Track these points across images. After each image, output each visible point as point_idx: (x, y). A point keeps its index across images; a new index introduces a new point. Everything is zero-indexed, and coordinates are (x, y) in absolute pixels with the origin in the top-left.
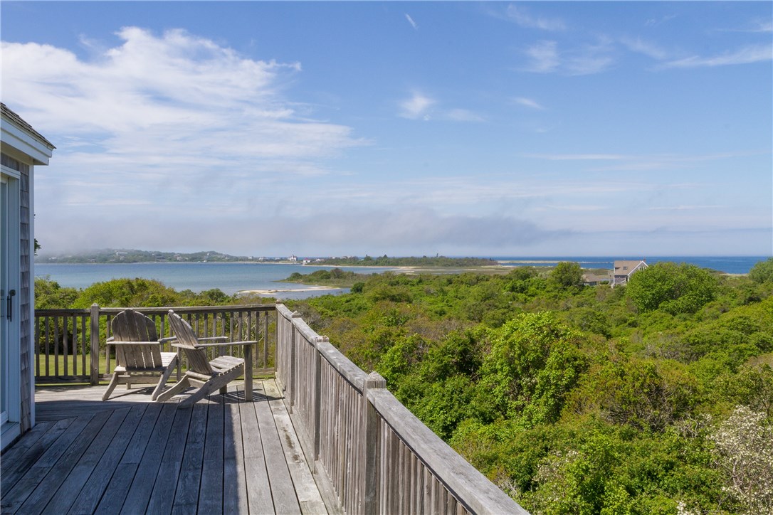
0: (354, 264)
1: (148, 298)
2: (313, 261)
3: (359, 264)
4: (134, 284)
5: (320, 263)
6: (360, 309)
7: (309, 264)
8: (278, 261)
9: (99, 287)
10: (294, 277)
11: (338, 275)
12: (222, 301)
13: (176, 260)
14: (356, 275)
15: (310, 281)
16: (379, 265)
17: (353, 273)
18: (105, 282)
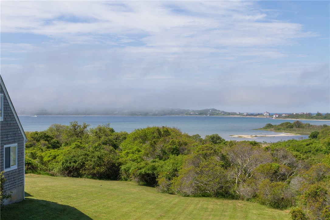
0: (309, 118)
1: (168, 142)
2: (280, 116)
3: (312, 118)
4: (161, 130)
5: (285, 117)
6: (317, 150)
7: (277, 118)
8: (256, 115)
9: (139, 132)
10: (268, 127)
11: (299, 125)
12: (220, 143)
13: (190, 114)
14: (311, 126)
15: (279, 129)
16: (327, 119)
17: (309, 125)
18: (143, 129)
